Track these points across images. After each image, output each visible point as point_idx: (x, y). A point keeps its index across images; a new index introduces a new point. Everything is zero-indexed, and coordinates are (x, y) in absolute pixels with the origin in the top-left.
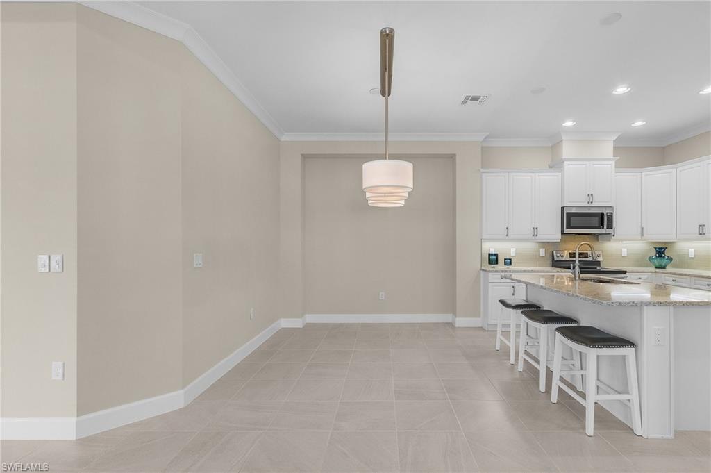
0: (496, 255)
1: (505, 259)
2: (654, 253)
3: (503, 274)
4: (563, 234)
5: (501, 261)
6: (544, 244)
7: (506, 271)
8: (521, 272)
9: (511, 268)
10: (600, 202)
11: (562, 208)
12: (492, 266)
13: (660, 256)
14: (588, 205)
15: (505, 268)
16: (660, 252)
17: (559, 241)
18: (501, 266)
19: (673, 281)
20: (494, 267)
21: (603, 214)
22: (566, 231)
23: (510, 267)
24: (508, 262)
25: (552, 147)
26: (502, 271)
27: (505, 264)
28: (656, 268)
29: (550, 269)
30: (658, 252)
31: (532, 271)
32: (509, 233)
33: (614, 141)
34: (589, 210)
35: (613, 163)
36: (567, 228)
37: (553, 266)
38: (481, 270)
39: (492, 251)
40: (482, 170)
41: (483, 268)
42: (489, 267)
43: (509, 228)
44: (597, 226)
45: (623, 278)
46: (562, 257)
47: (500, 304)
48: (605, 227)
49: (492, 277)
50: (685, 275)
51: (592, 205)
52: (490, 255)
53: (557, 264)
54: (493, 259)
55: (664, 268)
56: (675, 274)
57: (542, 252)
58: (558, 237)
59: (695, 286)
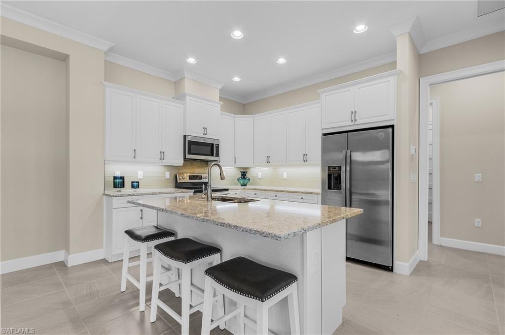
0: (122, 178)
1: (132, 182)
2: (240, 175)
3: (130, 199)
4: (185, 158)
5: (128, 184)
6: (170, 167)
7: (134, 195)
8: (149, 194)
9: (138, 191)
10: (211, 136)
11: (185, 137)
12: (118, 189)
13: (244, 178)
14: (203, 136)
15: (132, 191)
16: (244, 175)
17: (182, 165)
18: (128, 189)
19: (255, 194)
20: (120, 191)
21: (213, 144)
22: (188, 156)
23: (137, 189)
24: (135, 185)
25: (175, 82)
26: (129, 195)
27: (132, 187)
28: (242, 186)
29: (173, 190)
30: (242, 175)
31: (160, 193)
32: (136, 155)
33: (220, 90)
34: (204, 140)
35: (220, 106)
36: (188, 154)
37: (176, 188)
38: (104, 194)
39: (118, 174)
40: (105, 83)
41: (106, 192)
42: (114, 192)
43: (136, 151)
44: (209, 153)
45: (226, 194)
46: (184, 179)
47: (127, 236)
48: (215, 156)
49: (116, 202)
50: (262, 190)
51: (206, 136)
52: (115, 178)
53: (179, 185)
54: (119, 182)
55: (246, 185)
56: (256, 189)
57: (167, 175)
58: (181, 162)
59: (268, 197)
